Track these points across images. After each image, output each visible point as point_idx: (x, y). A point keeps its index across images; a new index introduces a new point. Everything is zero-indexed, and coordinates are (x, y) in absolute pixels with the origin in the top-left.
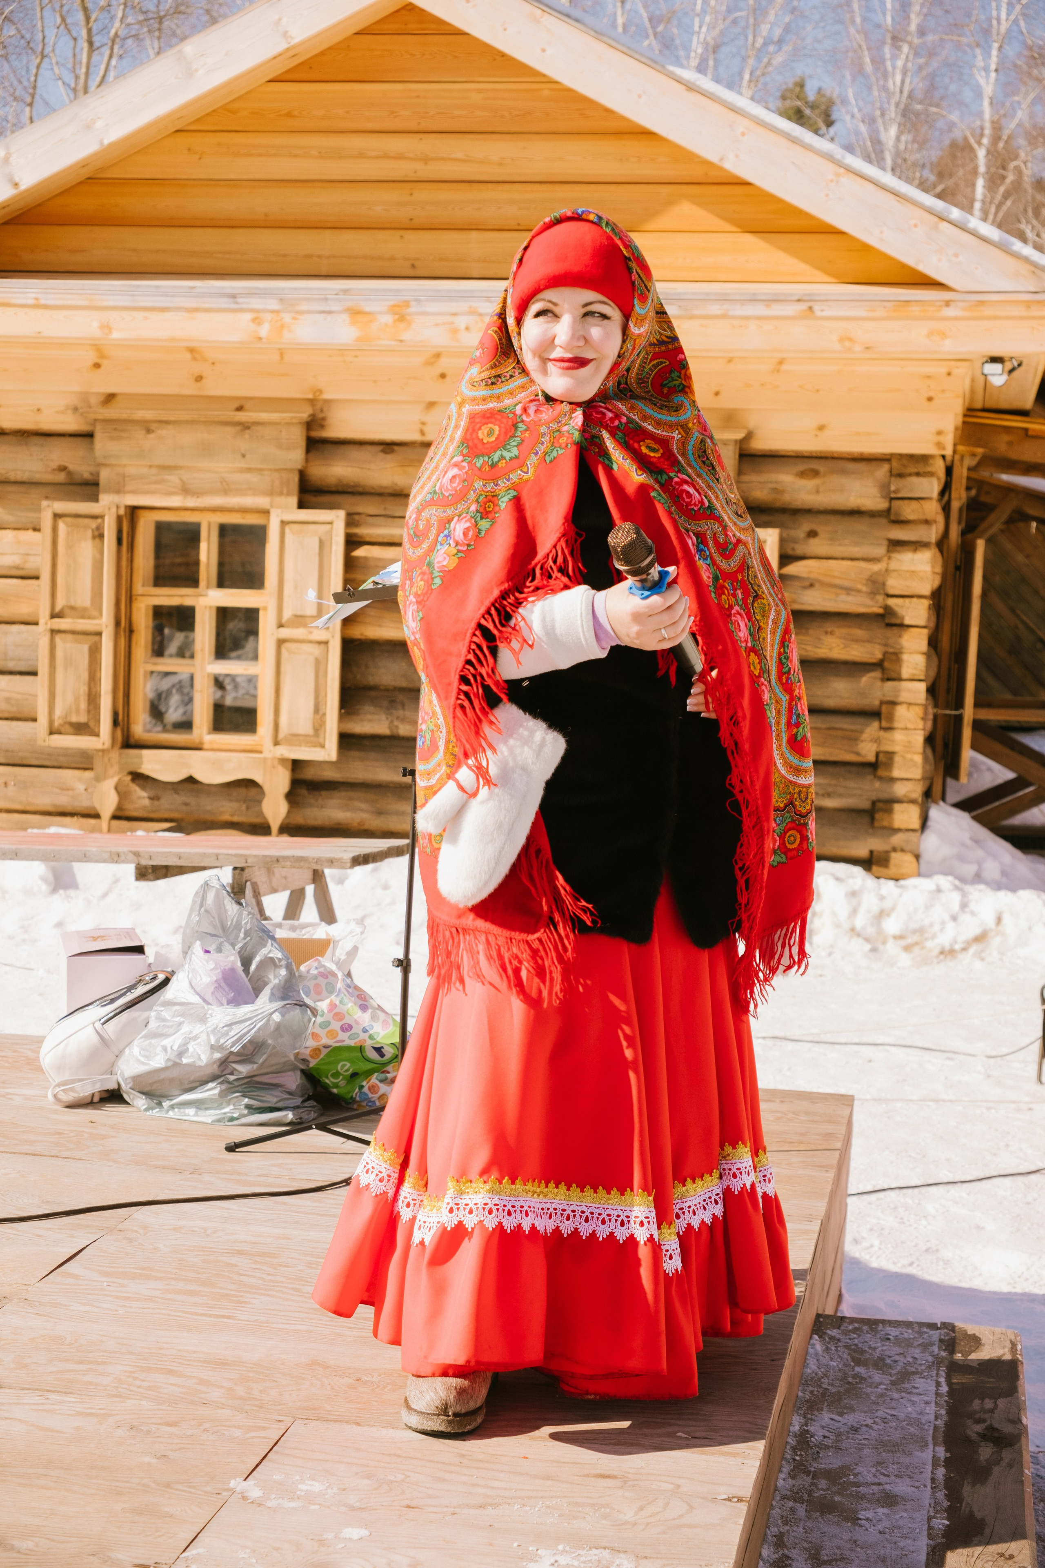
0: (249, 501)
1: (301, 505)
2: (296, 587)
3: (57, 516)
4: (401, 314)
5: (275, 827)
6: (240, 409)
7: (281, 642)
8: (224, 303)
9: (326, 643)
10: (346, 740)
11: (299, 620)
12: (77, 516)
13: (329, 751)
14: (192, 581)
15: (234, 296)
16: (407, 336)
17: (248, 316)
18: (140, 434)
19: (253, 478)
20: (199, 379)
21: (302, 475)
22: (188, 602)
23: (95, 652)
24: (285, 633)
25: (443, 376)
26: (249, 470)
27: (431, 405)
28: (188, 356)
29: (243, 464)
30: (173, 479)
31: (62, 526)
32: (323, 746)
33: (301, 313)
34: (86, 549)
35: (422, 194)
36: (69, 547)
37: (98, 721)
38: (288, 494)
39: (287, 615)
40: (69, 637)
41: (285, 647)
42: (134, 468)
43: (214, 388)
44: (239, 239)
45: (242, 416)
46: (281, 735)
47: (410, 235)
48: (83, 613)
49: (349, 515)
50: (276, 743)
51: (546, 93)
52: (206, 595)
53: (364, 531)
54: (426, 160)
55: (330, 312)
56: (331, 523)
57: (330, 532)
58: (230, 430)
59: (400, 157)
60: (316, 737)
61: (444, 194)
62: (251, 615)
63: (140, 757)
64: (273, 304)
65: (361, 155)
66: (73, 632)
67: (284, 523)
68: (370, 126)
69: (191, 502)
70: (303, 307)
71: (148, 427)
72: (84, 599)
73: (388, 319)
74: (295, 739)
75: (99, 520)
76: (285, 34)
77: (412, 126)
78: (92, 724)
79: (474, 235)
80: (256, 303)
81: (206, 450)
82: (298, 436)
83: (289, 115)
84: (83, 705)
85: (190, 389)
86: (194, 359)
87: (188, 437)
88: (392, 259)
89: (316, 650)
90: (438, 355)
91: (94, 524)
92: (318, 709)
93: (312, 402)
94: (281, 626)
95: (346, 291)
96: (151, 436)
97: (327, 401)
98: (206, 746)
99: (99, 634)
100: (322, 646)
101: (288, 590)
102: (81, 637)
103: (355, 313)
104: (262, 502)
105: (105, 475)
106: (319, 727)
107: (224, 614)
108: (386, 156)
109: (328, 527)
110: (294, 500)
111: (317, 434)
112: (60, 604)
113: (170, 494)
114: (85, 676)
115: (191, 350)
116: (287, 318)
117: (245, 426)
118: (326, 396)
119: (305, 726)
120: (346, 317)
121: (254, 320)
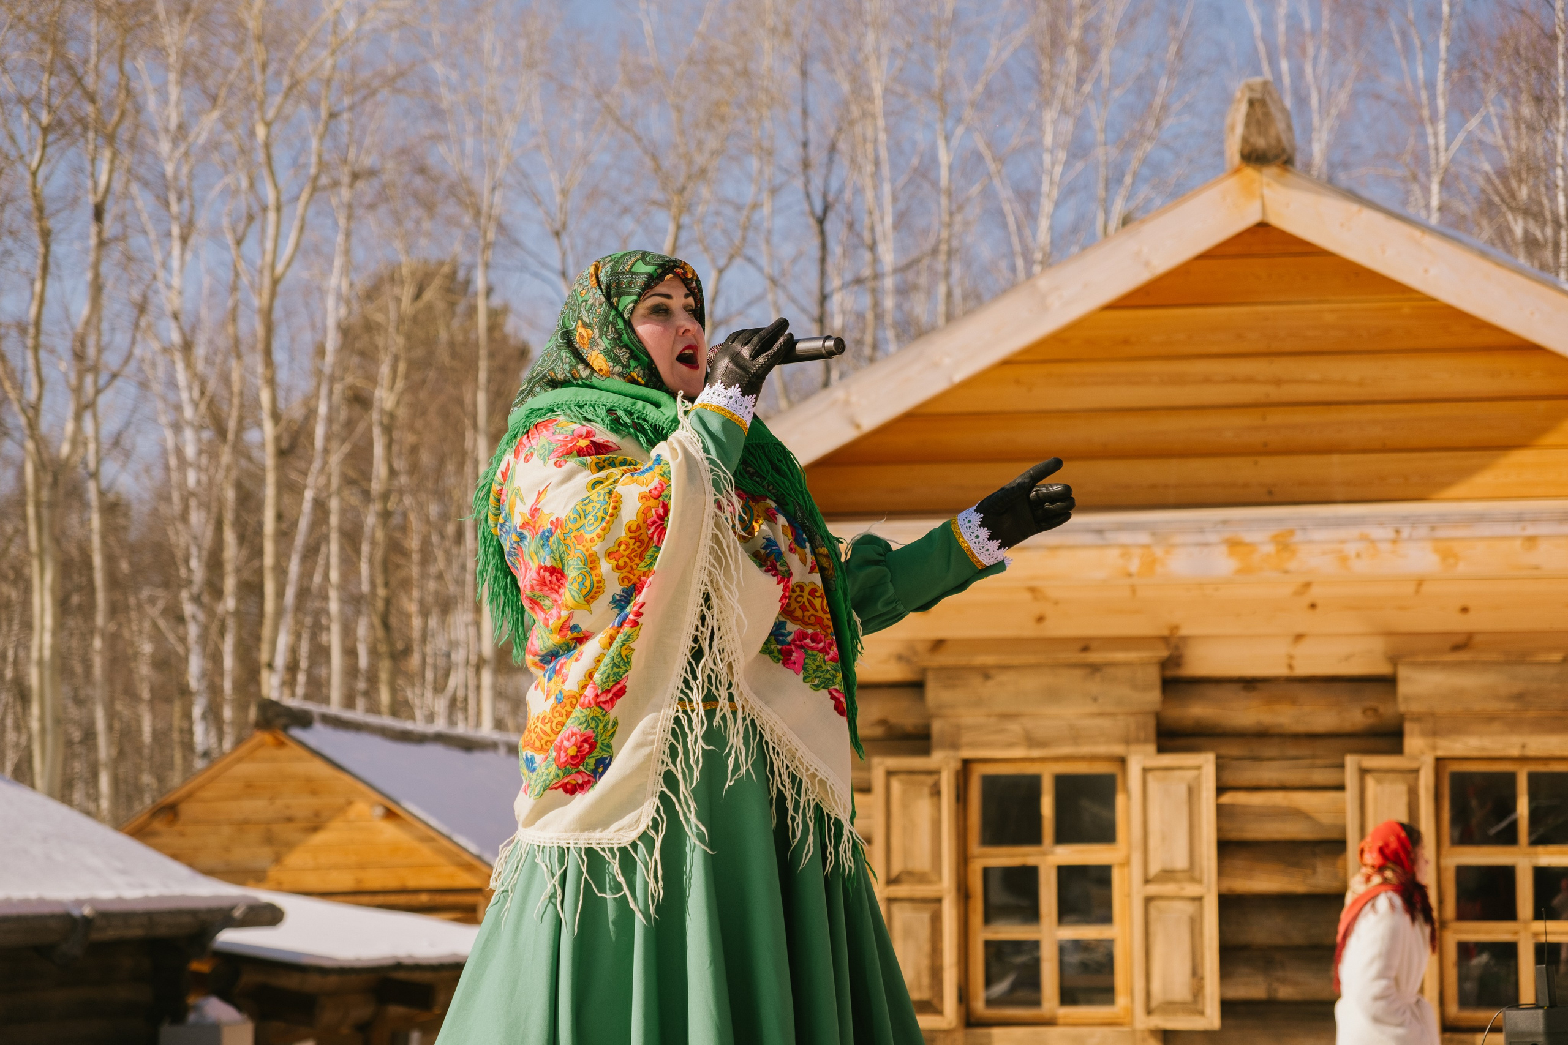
0: (1102, 749)
1: (1161, 750)
2: (1164, 838)
3: (890, 773)
4: (1284, 544)
6: (1085, 649)
7: (1148, 900)
8: (1090, 538)
9: (1199, 899)
10: (1228, 1007)
11: (1167, 875)
12: (911, 772)
13: (1211, 1018)
14: (1033, 837)
15: (1100, 532)
16: (1292, 565)
17: (1114, 553)
18: (976, 681)
19: (1106, 723)
20: (1040, 619)
21: (1158, 716)
22: (1031, 861)
23: (936, 920)
24: (1153, 889)
25: (1313, 606)
26: (1101, 715)
27: (1299, 637)
28: (1028, 596)
29: (1093, 708)
30: (1015, 728)
31: (896, 785)
32: (1202, 1013)
33: (1174, 546)
34: (923, 807)
35: (1276, 418)
36: (905, 806)
37: (941, 998)
38: (1145, 741)
39: (1154, 869)
40: (907, 905)
41: (1153, 905)
42: (969, 717)
43: (1057, 628)
45: (1094, 657)
46: (1154, 1003)
47: (1264, 461)
48: (921, 878)
49: (1218, 758)
50: (1149, 1012)
51: (1406, 311)
52: (1052, 853)
53: (1231, 778)
54: (1278, 382)
55: (1206, 545)
56: (1199, 768)
57: (1198, 778)
58: (1078, 673)
59: (1250, 380)
60: (1194, 1006)
61: (1299, 417)
62: (1101, 876)
63: (989, 1036)
64: (1143, 538)
65: (1207, 380)
66: (911, 900)
67: (1146, 771)
68: (1215, 349)
69: (1036, 753)
70: (1178, 539)
71: (985, 673)
72: (922, 862)
73: (1270, 549)
74: (1170, 1007)
75: (935, 777)
76: (1147, 264)
77: (1261, 347)
78: (935, 1002)
79: (1336, 458)
80: (1125, 538)
81: (1053, 695)
82: (1153, 675)
83: (1126, 342)
84: (926, 980)
85: (1030, 630)
86: (1036, 599)
87: (1031, 683)
88: (1246, 485)
89: (1189, 908)
90: (1307, 585)
91: (930, 780)
92: (1196, 973)
93: (1165, 640)
94: (1147, 881)
95: (1225, 522)
96: (990, 683)
97: (1184, 639)
98: (1061, 1021)
99: (939, 901)
100: (1197, 903)
101: (1154, 842)
102: (919, 905)
103: (1234, 545)
104: (1118, 749)
105: (937, 726)
106: (1198, 991)
107: (1067, 874)
108: (1234, 380)
109: (1194, 773)
110: (1152, 748)
111: (1171, 673)
112: (897, 868)
113: (1011, 745)
114: (926, 947)
115: (1032, 590)
116: (1159, 552)
117: (1095, 668)
118: (1184, 632)
119: (1181, 991)
120: (1224, 549)
121: (1123, 555)
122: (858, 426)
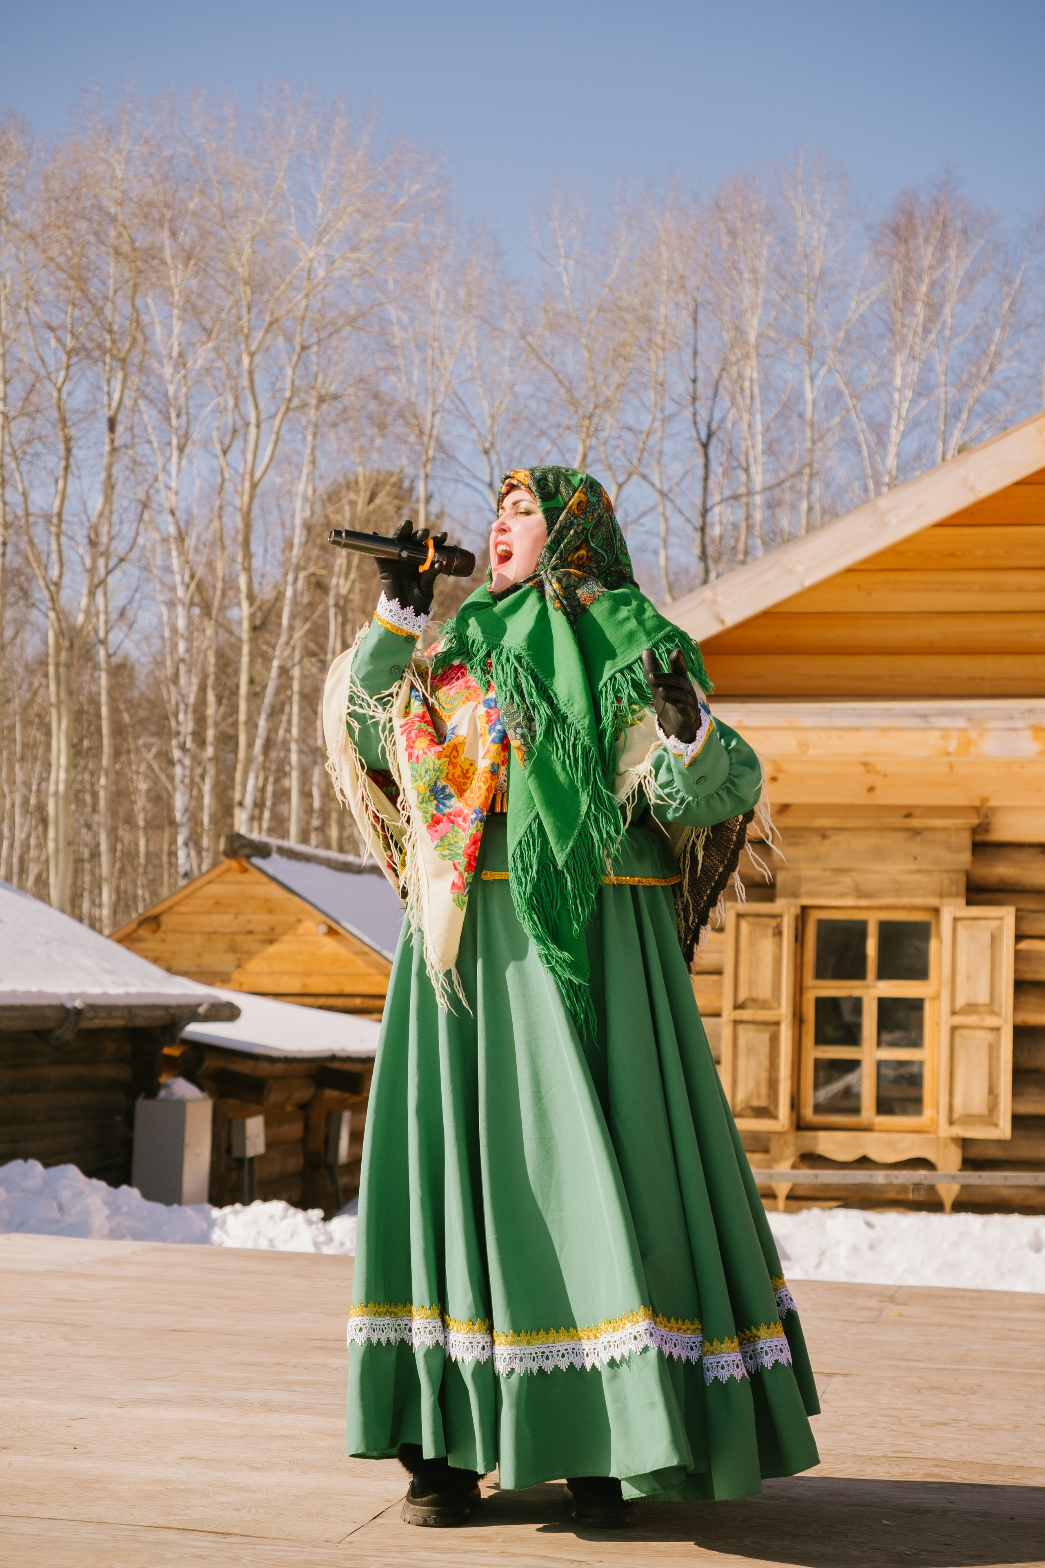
0: (920, 901)
1: (969, 903)
2: (969, 978)
3: (739, 916)
5: (948, 1203)
6: (908, 816)
7: (954, 1029)
8: (915, 722)
9: (998, 1029)
10: (1018, 1120)
11: (971, 1008)
12: (758, 915)
13: (1004, 1130)
14: (857, 972)
15: (924, 716)
17: (936, 735)
18: (815, 840)
19: (923, 879)
20: (871, 789)
21: (968, 874)
22: (856, 993)
23: (774, 1040)
24: (958, 1020)
26: (920, 871)
28: (862, 769)
29: (913, 866)
30: (846, 881)
31: (744, 925)
32: (996, 1125)
33: (987, 730)
34: (767, 945)
36: (752, 944)
37: (776, 1105)
38: (957, 895)
39: (960, 1003)
40: (751, 1027)
41: (958, 1033)
42: (808, 871)
43: (883, 797)
44: (906, 664)
45: (915, 823)
46: (956, 1115)
48: (763, 1005)
49: (1017, 910)
50: (951, 1123)
52: (875, 987)
53: (1028, 928)
55: (1014, 730)
56: (1001, 919)
57: (1000, 928)
58: (902, 835)
60: (990, 1118)
62: (916, 1005)
63: (816, 1138)
64: (961, 723)
65: (1021, 589)
66: (754, 1023)
67: (956, 920)
68: (1028, 563)
69: (863, 903)
70: (990, 724)
71: (823, 834)
72: (764, 991)
74: (969, 1119)
75: (778, 920)
76: (972, 489)
78: (771, 1108)
80: (945, 722)
81: (879, 854)
82: (966, 839)
83: (952, 555)
84: (764, 1090)
85: (863, 799)
86: (868, 772)
87: (862, 843)
89: (989, 1036)
91: (773, 922)
92: (992, 1091)
93: (976, 809)
94: (953, 1013)
95: (1031, 711)
96: (827, 842)
97: (993, 809)
98: (877, 1128)
99: (777, 1024)
100: (995, 1032)
101: (960, 980)
102: (761, 1027)
103: (1039, 729)
104: (933, 902)
105: (781, 877)
106: (993, 1107)
107: (886, 1006)
109: (997, 923)
110: (962, 901)
111: (979, 838)
112: (742, 996)
113: (842, 895)
114: (766, 1063)
115: (865, 764)
116: (973, 735)
117: (916, 832)
118: (992, 803)
119: (978, 1104)
120: (1029, 733)
121: (943, 737)
122: (722, 622)
